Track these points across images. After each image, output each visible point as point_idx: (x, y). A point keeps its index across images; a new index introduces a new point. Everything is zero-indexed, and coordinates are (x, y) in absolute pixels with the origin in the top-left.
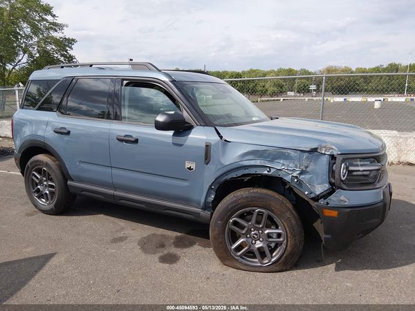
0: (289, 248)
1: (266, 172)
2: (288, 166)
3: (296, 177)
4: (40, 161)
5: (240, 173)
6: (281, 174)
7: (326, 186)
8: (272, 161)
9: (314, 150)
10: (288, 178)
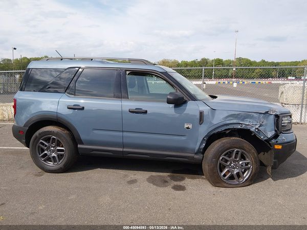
0: (254, 171)
1: (240, 127)
2: (253, 122)
3: (257, 129)
4: (51, 132)
5: (223, 129)
6: (248, 127)
7: (274, 132)
8: (243, 120)
9: (267, 113)
10: (253, 129)
